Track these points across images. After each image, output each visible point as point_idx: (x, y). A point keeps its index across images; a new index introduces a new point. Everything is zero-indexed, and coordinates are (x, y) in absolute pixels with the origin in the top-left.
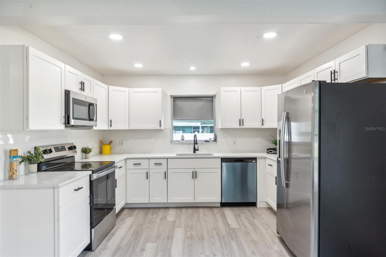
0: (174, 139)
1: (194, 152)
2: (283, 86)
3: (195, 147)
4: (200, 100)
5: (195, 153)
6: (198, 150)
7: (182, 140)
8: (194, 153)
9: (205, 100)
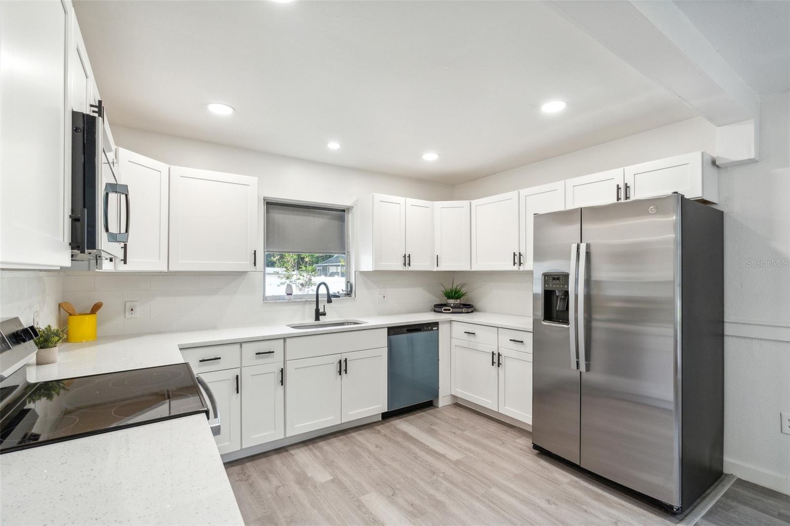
0: (267, 294)
1: (317, 319)
2: (472, 203)
3: (319, 308)
4: (319, 213)
5: (319, 320)
6: (324, 314)
7: (288, 294)
8: (315, 320)
9: (327, 214)
